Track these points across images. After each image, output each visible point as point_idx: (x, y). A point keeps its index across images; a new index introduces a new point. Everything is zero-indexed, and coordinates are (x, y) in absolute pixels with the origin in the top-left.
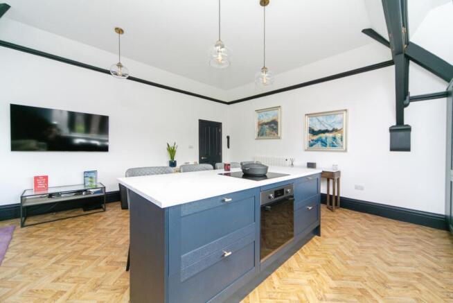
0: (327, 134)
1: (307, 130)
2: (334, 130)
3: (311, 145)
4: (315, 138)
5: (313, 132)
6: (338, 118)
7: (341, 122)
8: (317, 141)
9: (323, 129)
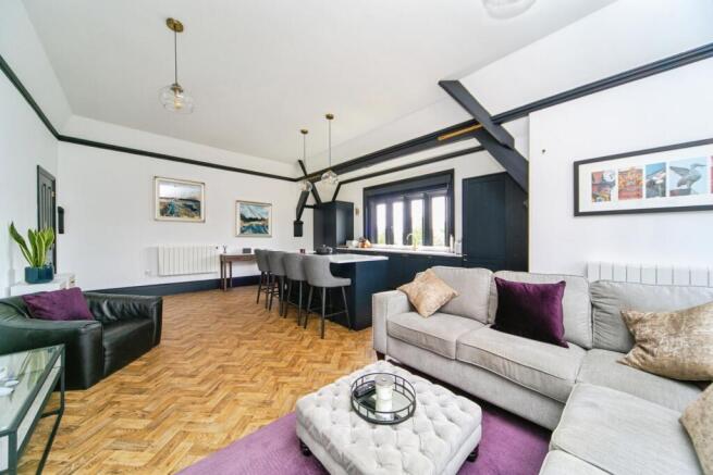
0: (257, 223)
1: (239, 216)
2: (262, 219)
3: (242, 232)
4: (247, 225)
5: (243, 218)
6: (266, 209)
7: (267, 214)
8: (248, 228)
9: (254, 217)
